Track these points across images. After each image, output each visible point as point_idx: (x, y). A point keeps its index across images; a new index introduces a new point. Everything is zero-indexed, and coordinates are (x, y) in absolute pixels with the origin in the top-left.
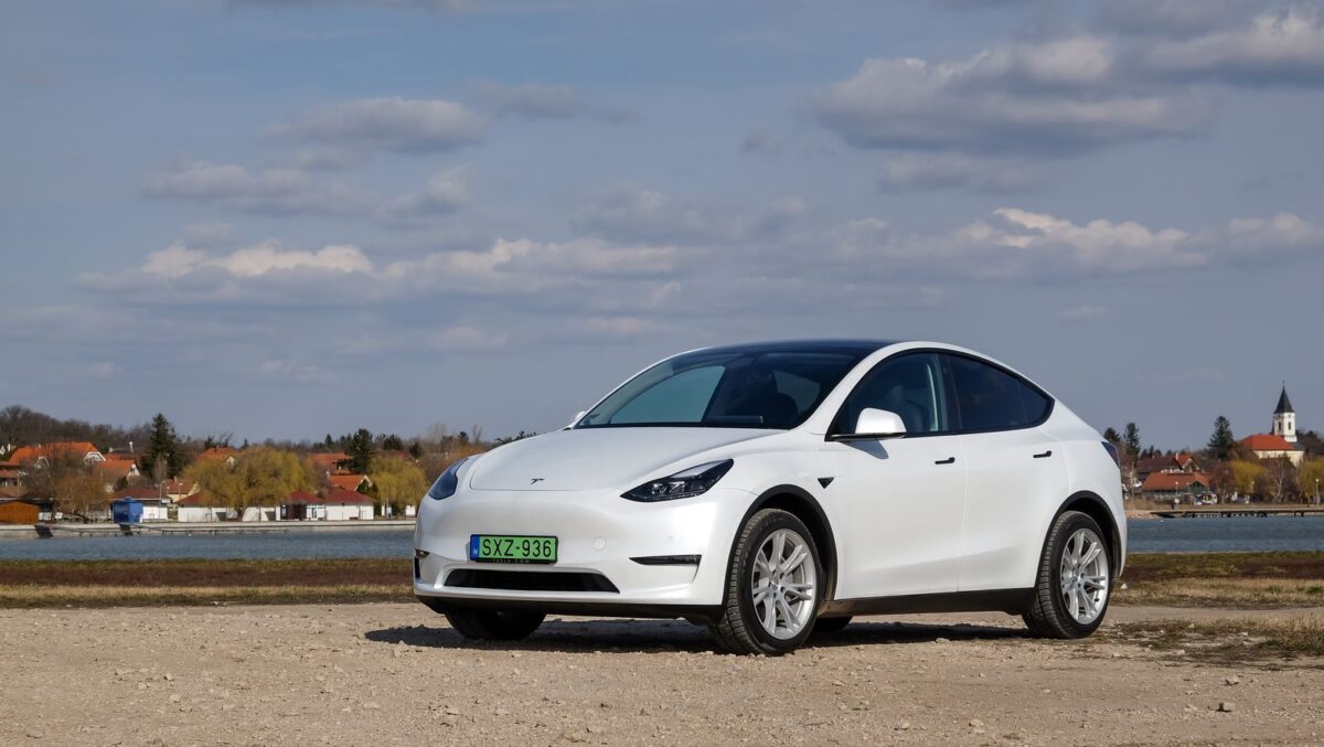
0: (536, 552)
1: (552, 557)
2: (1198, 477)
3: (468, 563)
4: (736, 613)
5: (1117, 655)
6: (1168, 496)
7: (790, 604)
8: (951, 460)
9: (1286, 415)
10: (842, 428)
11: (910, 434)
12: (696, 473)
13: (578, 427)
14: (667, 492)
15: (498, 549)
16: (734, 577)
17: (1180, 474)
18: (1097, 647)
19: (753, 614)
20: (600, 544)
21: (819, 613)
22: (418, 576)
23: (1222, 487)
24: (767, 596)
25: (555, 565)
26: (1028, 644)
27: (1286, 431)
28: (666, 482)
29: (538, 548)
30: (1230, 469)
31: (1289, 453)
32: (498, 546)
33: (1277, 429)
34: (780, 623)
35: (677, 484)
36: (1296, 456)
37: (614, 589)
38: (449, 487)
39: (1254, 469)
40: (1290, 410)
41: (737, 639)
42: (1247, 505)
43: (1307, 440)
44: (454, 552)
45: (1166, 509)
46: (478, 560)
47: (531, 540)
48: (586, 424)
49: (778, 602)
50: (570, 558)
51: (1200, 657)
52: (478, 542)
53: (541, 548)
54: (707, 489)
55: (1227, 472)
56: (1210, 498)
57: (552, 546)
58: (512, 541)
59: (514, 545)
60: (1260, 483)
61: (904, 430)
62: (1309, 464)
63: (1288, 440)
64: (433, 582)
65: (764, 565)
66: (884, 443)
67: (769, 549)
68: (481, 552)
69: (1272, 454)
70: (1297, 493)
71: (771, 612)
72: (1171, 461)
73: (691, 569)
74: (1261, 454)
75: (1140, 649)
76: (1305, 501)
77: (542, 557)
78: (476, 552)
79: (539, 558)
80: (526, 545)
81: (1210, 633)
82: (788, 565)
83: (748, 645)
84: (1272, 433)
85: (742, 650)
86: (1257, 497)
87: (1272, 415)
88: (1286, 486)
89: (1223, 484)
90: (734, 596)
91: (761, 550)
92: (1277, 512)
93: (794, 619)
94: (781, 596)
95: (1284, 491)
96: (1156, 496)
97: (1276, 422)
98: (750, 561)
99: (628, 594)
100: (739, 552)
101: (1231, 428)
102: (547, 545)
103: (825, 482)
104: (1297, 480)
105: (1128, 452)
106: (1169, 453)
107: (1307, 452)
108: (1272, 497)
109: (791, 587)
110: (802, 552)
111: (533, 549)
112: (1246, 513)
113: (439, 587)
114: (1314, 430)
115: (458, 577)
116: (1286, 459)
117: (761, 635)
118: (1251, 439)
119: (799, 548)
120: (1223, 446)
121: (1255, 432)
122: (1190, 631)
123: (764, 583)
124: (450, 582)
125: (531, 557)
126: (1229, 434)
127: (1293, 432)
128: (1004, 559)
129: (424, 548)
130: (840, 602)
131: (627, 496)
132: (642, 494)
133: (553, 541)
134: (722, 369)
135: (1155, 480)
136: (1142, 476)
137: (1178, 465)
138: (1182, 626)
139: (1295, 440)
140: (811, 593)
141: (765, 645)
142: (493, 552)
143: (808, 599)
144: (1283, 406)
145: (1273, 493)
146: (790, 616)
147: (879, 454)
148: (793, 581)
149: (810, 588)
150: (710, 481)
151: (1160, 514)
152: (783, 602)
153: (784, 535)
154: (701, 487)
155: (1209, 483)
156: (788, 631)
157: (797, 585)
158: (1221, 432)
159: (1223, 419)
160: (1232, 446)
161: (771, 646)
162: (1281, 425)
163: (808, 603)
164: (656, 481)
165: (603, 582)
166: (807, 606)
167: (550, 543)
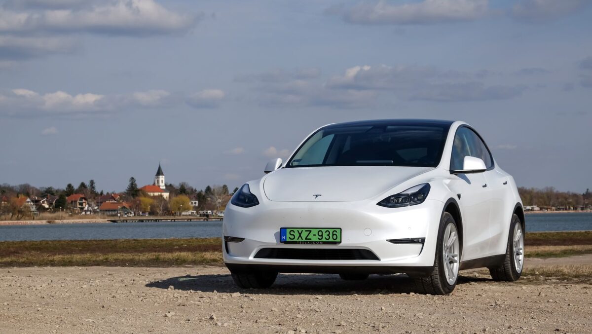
0: (328, 237)
1: (338, 240)
2: (125, 204)
3: (277, 244)
6: (113, 213)
8: (486, 185)
9: (161, 176)
12: (410, 192)
15: (300, 236)
17: (115, 203)
20: (368, 232)
23: (136, 209)
25: (340, 245)
27: (161, 184)
29: (328, 235)
30: (140, 201)
31: (163, 193)
32: (300, 234)
33: (156, 183)
35: (403, 198)
36: (166, 195)
37: (376, 258)
38: (251, 200)
39: (150, 201)
40: (163, 175)
41: (433, 286)
42: (147, 216)
43: (169, 188)
44: (265, 238)
45: (113, 219)
46: (286, 242)
47: (331, 231)
50: (349, 241)
52: (286, 231)
53: (331, 235)
55: (138, 202)
56: (131, 213)
57: (338, 234)
58: (310, 231)
59: (312, 234)
60: (153, 207)
61: (485, 168)
62: (174, 198)
63: (161, 188)
64: (248, 255)
68: (288, 237)
69: (156, 194)
70: (169, 211)
72: (110, 197)
73: (420, 246)
74: (152, 194)
76: (173, 215)
77: (331, 240)
78: (284, 238)
79: (329, 241)
80: (320, 233)
83: (439, 288)
84: (154, 184)
86: (151, 213)
87: (154, 177)
88: (164, 208)
89: (137, 207)
90: (437, 260)
91: (445, 235)
92: (162, 220)
94: (448, 261)
95: (163, 210)
96: (108, 213)
97: (156, 180)
99: (386, 261)
101: (136, 182)
102: (335, 233)
103: (459, 196)
104: (169, 206)
105: (91, 193)
106: (108, 193)
107: (171, 193)
108: (158, 213)
109: (450, 256)
110: (455, 236)
111: (325, 235)
112: (148, 220)
113: (251, 259)
114: (172, 183)
115: (264, 253)
116: (161, 196)
117: (445, 283)
118: (145, 187)
120: (134, 191)
121: (147, 184)
125: (324, 240)
126: (136, 185)
127: (163, 184)
129: (239, 236)
131: (379, 204)
132: (387, 203)
133: (338, 231)
135: (104, 206)
136: (97, 204)
137: (113, 198)
139: (164, 188)
141: (446, 289)
142: (296, 237)
143: (456, 262)
144: (159, 173)
145: (158, 211)
146: (452, 271)
147: (468, 181)
148: (450, 252)
149: (456, 256)
150: (420, 195)
151: (111, 221)
152: (449, 264)
153: (450, 227)
154: (416, 199)
155: (130, 207)
156: (451, 280)
157: (452, 254)
158: (132, 184)
159: (132, 178)
160: (138, 191)
161: (448, 289)
162: (158, 181)
163: (455, 264)
164: (393, 196)
165: (368, 254)
166: (456, 266)
167: (336, 232)
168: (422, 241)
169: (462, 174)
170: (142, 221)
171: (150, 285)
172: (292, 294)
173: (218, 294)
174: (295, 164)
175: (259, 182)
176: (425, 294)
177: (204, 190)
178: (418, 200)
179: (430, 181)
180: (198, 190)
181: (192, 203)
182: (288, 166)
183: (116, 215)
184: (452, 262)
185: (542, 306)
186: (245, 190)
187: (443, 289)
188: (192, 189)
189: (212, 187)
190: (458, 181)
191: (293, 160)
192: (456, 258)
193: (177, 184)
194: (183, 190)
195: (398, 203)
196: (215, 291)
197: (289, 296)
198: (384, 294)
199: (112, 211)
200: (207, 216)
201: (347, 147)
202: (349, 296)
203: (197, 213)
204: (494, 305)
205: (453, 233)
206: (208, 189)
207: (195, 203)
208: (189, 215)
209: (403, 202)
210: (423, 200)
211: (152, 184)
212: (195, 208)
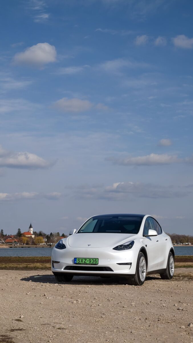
0: (93, 262)
1: (97, 263)
2: (16, 240)
3: (73, 264)
4: (136, 276)
8: (158, 241)
9: (31, 228)
12: (126, 244)
15: (82, 261)
17: (12, 239)
19: (139, 276)
20: (109, 260)
22: (53, 267)
23: (20, 242)
24: (140, 271)
25: (98, 265)
27: (31, 232)
28: (122, 246)
29: (93, 261)
30: (22, 239)
32: (82, 260)
33: (29, 231)
34: (141, 278)
36: (33, 236)
37: (112, 271)
38: (63, 246)
39: (27, 239)
40: (32, 228)
42: (25, 245)
43: (35, 233)
45: (10, 246)
46: (76, 264)
47: (94, 259)
50: (102, 263)
52: (76, 259)
53: (94, 261)
56: (18, 244)
57: (97, 261)
58: (86, 259)
60: (27, 241)
61: (157, 234)
62: (37, 238)
64: (61, 269)
68: (77, 262)
69: (29, 236)
70: (34, 243)
72: (10, 237)
73: (130, 266)
74: (27, 236)
76: (36, 245)
77: (94, 263)
78: (75, 262)
80: (90, 260)
82: (142, 265)
84: (28, 232)
85: (136, 284)
86: (27, 244)
87: (29, 228)
89: (21, 241)
90: (137, 272)
92: (31, 247)
95: (32, 243)
96: (8, 244)
98: (139, 264)
99: (116, 272)
103: (146, 246)
104: (35, 241)
105: (2, 235)
106: (9, 235)
107: (35, 235)
111: (92, 261)
112: (26, 247)
113: (63, 270)
115: (67, 268)
116: (31, 237)
118: (24, 233)
120: (20, 234)
121: (25, 232)
123: (140, 268)
124: (65, 269)
125: (91, 263)
126: (20, 232)
128: (162, 263)
130: (148, 272)
131: (114, 249)
132: (117, 248)
135: (7, 240)
136: (4, 240)
137: (11, 237)
139: (33, 233)
142: (81, 262)
143: (145, 272)
144: (31, 227)
145: (30, 243)
146: (143, 276)
147: (151, 240)
148: (142, 268)
149: (145, 270)
150: (130, 245)
151: (10, 247)
152: (142, 273)
153: (142, 258)
154: (128, 247)
155: (18, 241)
156: (142, 280)
157: (143, 269)
158: (19, 231)
159: (19, 229)
160: (21, 234)
161: (141, 283)
162: (30, 230)
163: (144, 273)
164: (119, 246)
165: (109, 269)
166: (145, 274)
167: (96, 260)
168: (131, 264)
169: (148, 237)
170: (23, 247)
171: (22, 280)
172: (79, 284)
173: (49, 284)
175: (66, 239)
176: (132, 285)
177: (49, 234)
178: (129, 247)
179: (134, 240)
180: (47, 234)
181: (44, 240)
182: (78, 232)
183: (12, 245)
184: (143, 272)
185: (177, 291)
186: (61, 242)
187: (139, 283)
188: (44, 234)
189: (53, 233)
190: (146, 239)
191: (81, 230)
192: (145, 271)
193: (38, 232)
194: (40, 234)
195: (121, 248)
196: (48, 283)
198: (115, 285)
199: (10, 243)
200: (51, 245)
201: (103, 225)
202: (101, 286)
203: (46, 244)
204: (158, 290)
205: (144, 261)
206: (51, 234)
207: (46, 240)
208: (43, 245)
209: (123, 248)
210: (131, 247)
211: (27, 231)
212: (46, 242)
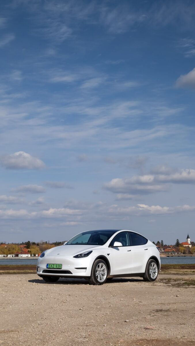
1: (61, 268)
2: (174, 250)
3: (46, 269)
4: (93, 277)
5: (159, 285)
6: (168, 253)
7: (102, 276)
8: (130, 251)
9: (189, 239)
10: (111, 245)
11: (123, 246)
12: (86, 253)
13: (66, 245)
14: (81, 256)
15: (51, 266)
16: (92, 271)
17: (170, 249)
18: (156, 283)
19: (96, 278)
20: (69, 265)
21: (107, 277)
22: (37, 271)
24: (98, 274)
26: (144, 283)
27: (189, 242)
28: (81, 255)
30: (179, 248)
31: (189, 246)
34: (100, 279)
35: (83, 255)
36: (190, 246)
37: (72, 273)
38: (43, 255)
39: (183, 248)
41: (93, 282)
42: (182, 254)
43: (192, 243)
44: (44, 267)
45: (168, 255)
48: (67, 244)
49: (100, 276)
50: (64, 268)
51: (173, 285)
52: (48, 265)
54: (88, 256)
56: (176, 253)
57: (61, 266)
59: (54, 265)
60: (184, 251)
62: (193, 247)
63: (189, 243)
64: (40, 272)
65: (98, 269)
66: (119, 248)
67: (99, 266)
68: (49, 267)
69: (186, 246)
70: (191, 252)
71: (99, 277)
72: (169, 247)
73: (85, 270)
74: (184, 246)
75: (163, 284)
76: (192, 254)
77: (59, 268)
81: (175, 280)
82: (102, 269)
84: (186, 242)
85: (94, 284)
86: (184, 253)
89: (178, 251)
90: (93, 274)
91: (97, 266)
92: (187, 256)
93: (103, 278)
94: (101, 275)
95: (188, 252)
96: (166, 253)
97: (187, 240)
98: (95, 268)
99: (74, 274)
100: (93, 267)
103: (108, 255)
104: (191, 250)
105: (161, 245)
106: (169, 245)
107: (192, 245)
108: (186, 253)
109: (103, 273)
110: (104, 267)
111: (58, 266)
112: (182, 256)
113: (41, 273)
114: (193, 241)
115: (45, 271)
116: (189, 247)
117: (97, 281)
118: (183, 243)
119: (104, 266)
120: (178, 244)
121: (183, 242)
122: (172, 280)
123: (98, 272)
124: (43, 272)
125: (57, 268)
126: (179, 242)
127: (190, 242)
128: (140, 267)
129: (39, 266)
130: (111, 275)
131: (74, 257)
132: (77, 257)
134: (90, 235)
135: (166, 250)
136: (164, 249)
138: (170, 279)
139: (190, 243)
140: (106, 274)
141: (98, 283)
143: (106, 275)
144: (188, 237)
147: (118, 250)
150: (88, 254)
151: (167, 256)
153: (102, 264)
155: (176, 251)
156: (102, 281)
158: (177, 242)
159: (178, 239)
160: (180, 244)
164: (79, 254)
165: (69, 272)
168: (86, 268)
174: (68, 244)
183: (169, 254)
186: (44, 252)
197: (48, 284)
199: (168, 252)
